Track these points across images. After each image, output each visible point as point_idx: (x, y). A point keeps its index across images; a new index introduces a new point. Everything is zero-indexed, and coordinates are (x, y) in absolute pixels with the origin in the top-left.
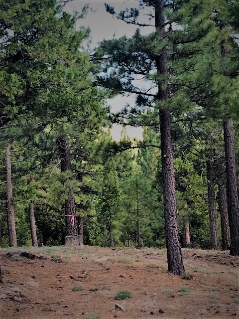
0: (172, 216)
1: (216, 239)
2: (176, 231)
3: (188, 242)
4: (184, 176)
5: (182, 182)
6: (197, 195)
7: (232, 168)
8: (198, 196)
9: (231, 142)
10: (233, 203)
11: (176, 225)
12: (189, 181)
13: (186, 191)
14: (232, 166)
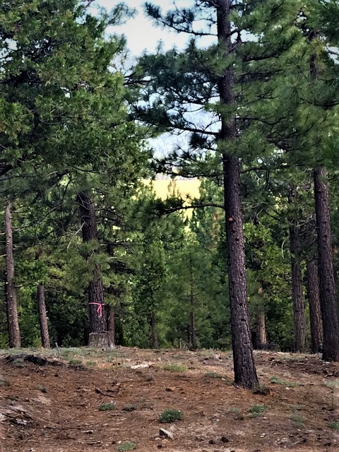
0: (241, 305)
1: (303, 336)
2: (245, 326)
3: (263, 341)
4: (257, 248)
5: (254, 256)
6: (276, 275)
7: (326, 236)
8: (277, 277)
9: (324, 200)
10: (326, 287)
11: (245, 317)
12: (264, 255)
13: (260, 268)
14: (326, 234)
